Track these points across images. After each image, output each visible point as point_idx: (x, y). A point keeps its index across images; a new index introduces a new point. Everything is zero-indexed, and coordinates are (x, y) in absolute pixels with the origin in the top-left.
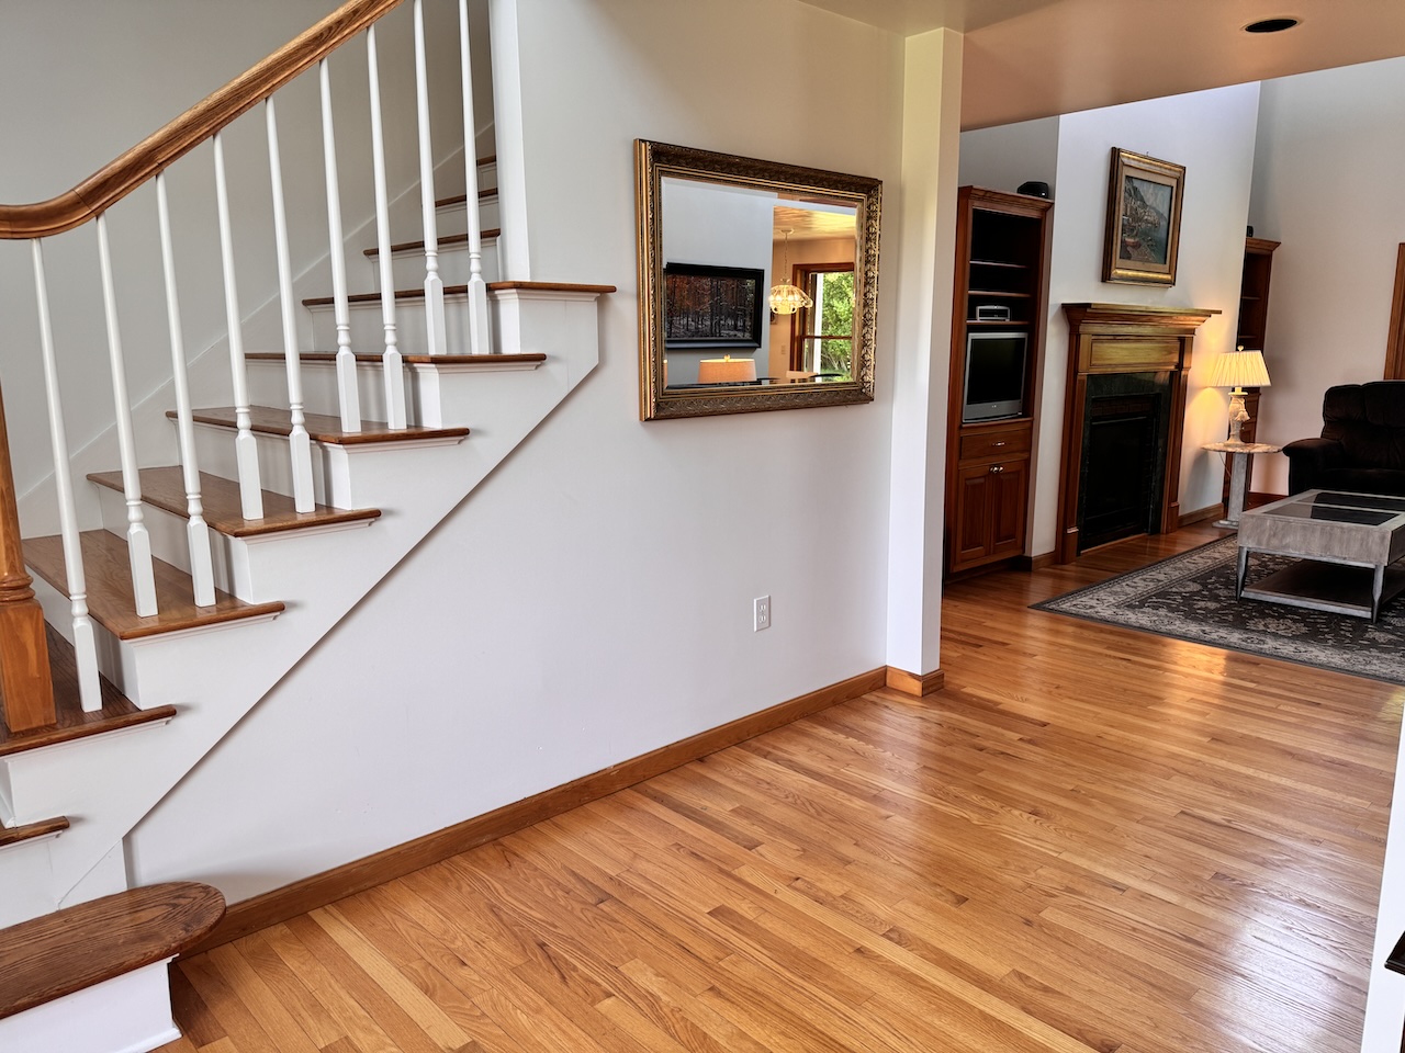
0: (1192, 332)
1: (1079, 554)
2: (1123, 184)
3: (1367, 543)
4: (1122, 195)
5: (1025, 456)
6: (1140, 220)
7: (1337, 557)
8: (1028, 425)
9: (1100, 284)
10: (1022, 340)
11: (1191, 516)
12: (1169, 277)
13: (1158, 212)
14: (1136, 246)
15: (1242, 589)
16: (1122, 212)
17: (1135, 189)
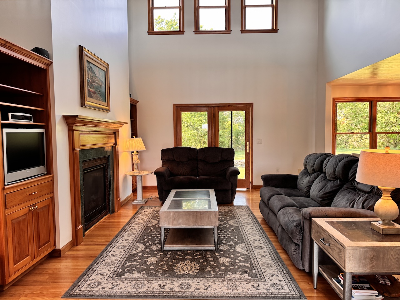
0: (118, 130)
1: (84, 236)
2: (86, 64)
3: (210, 218)
4: (86, 69)
5: (51, 195)
6: (94, 82)
7: (200, 225)
8: (51, 179)
9: (81, 107)
10: (42, 133)
11: (124, 201)
12: (108, 108)
13: (101, 80)
14: (94, 93)
15: (164, 246)
16: (87, 76)
17: (91, 68)
